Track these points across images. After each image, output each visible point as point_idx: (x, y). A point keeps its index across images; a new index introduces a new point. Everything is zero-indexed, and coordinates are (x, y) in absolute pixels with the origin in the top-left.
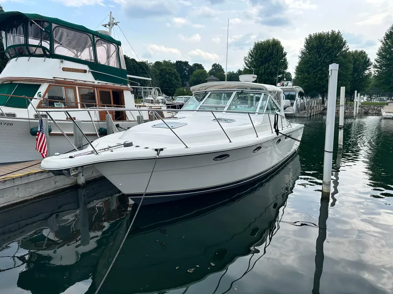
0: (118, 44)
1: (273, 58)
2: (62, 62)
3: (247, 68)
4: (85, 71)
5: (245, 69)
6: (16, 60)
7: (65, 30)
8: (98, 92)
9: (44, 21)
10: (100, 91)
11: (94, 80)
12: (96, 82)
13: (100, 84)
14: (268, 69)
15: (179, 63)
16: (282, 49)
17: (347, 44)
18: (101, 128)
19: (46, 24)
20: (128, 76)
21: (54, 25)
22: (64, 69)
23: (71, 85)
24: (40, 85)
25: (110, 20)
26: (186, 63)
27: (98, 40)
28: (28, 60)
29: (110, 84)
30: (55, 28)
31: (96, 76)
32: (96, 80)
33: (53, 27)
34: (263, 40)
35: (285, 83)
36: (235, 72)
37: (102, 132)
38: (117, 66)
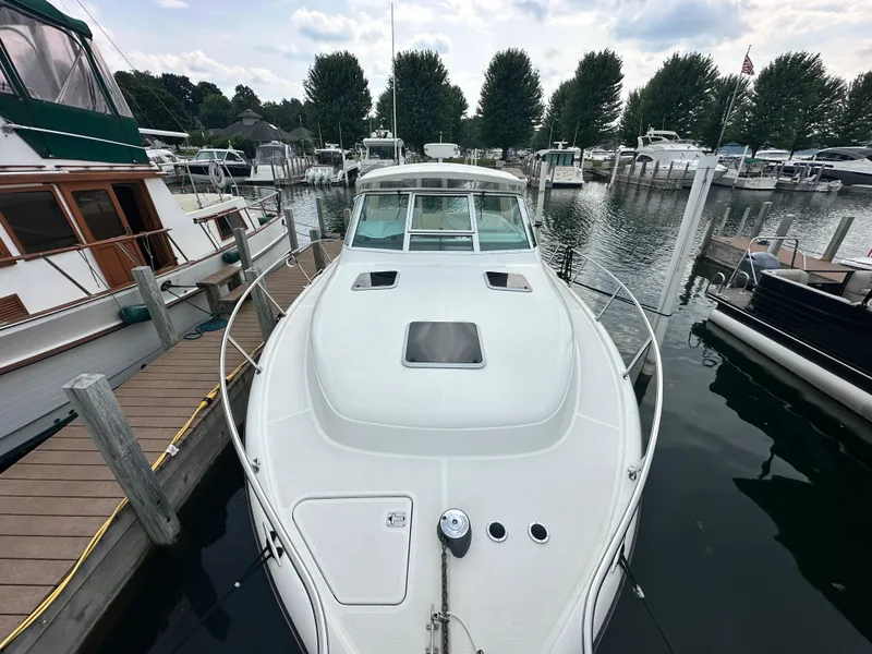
1: (348, 87)
3: (311, 100)
5: (308, 102)
8: (69, 195)
10: (76, 195)
11: (40, 161)
12: (50, 166)
13: (66, 171)
14: (345, 105)
15: (169, 80)
16: (360, 73)
17: (448, 77)
18: (126, 310)
26: (185, 80)
29: (98, 167)
31: (44, 146)
32: (45, 156)
35: (383, 132)
36: (278, 103)
37: (131, 319)
38: (102, 107)
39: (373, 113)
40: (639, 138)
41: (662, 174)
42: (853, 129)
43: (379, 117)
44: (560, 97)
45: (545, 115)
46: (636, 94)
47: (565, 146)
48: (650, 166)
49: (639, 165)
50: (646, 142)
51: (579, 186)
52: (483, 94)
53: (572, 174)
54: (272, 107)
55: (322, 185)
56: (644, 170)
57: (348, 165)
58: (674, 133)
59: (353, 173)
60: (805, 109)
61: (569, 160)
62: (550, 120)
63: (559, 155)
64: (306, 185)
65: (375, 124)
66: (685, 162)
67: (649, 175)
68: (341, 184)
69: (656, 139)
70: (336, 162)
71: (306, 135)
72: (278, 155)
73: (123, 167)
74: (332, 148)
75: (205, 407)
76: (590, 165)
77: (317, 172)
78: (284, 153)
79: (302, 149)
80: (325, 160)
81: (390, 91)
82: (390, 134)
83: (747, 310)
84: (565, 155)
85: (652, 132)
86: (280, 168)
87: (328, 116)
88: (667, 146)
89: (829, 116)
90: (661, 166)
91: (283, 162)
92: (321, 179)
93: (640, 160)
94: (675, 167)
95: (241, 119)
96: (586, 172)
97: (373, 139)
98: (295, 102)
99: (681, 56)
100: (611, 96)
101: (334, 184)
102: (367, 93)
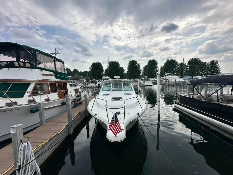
0: (64, 63)
1: (99, 68)
2: (42, 71)
4: (52, 75)
5: (90, 71)
6: (8, 70)
7: (42, 55)
9: (31, 50)
10: (58, 84)
11: (55, 79)
13: (58, 81)
14: (98, 71)
18: (63, 102)
19: (33, 52)
20: (68, 76)
21: (37, 52)
22: (43, 75)
23: (46, 82)
24: (30, 84)
25: (56, 51)
27: (56, 61)
28: (19, 70)
29: (62, 80)
30: (37, 54)
31: (57, 77)
32: (56, 79)
33: (36, 54)
34: (95, 62)
35: (106, 76)
37: (63, 104)
38: (64, 72)
39: (104, 73)
40: (164, 75)
41: (171, 82)
42: (213, 71)
43: (105, 73)
44: (145, 68)
45: (142, 71)
46: (162, 67)
47: (147, 77)
48: (167, 80)
49: (165, 80)
50: (165, 76)
51: (152, 85)
52: (128, 68)
53: (150, 83)
54: (81, 73)
55: (92, 87)
56: (166, 82)
57: (98, 83)
58: (171, 74)
59: (99, 85)
60: (201, 68)
61: (148, 80)
62: (144, 72)
63: (146, 79)
64: (88, 87)
65: (104, 75)
66: (175, 79)
67: (167, 82)
68: (96, 87)
69: (168, 75)
70: (96, 82)
71: (88, 78)
72: (83, 81)
73: (64, 81)
74: (95, 80)
75: (77, 115)
76: (154, 81)
77: (91, 85)
78: (84, 81)
79: (87, 80)
80: (93, 82)
81: (108, 68)
82: (108, 76)
83: (179, 103)
84: (147, 79)
85: (166, 74)
86: (83, 84)
87: (94, 73)
88: (170, 76)
89: (207, 69)
90: (170, 81)
91: (84, 83)
92: (92, 86)
93: (165, 79)
94: (173, 81)
95: (75, 75)
96: (153, 83)
97: (104, 77)
98: (86, 71)
99: (169, 60)
100: (156, 67)
101: (95, 87)
102: (103, 69)
